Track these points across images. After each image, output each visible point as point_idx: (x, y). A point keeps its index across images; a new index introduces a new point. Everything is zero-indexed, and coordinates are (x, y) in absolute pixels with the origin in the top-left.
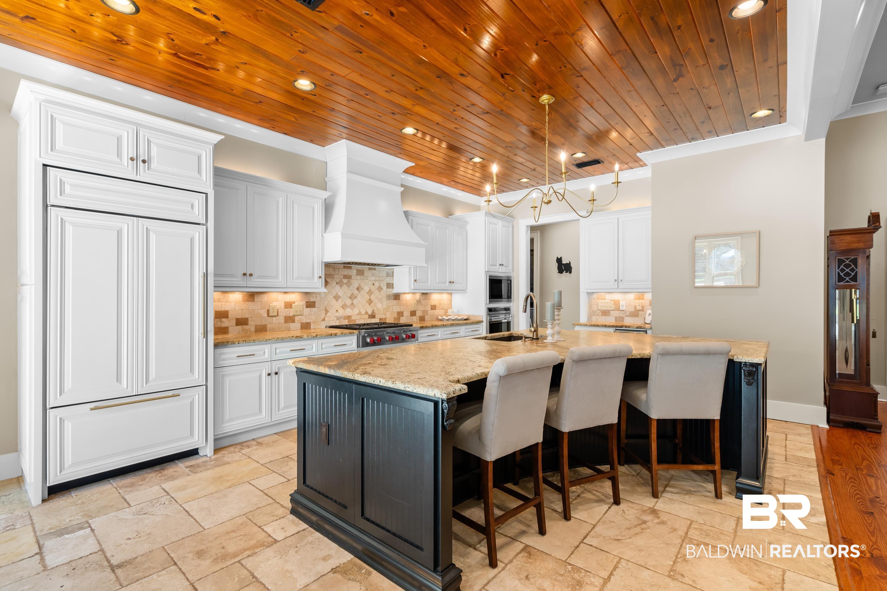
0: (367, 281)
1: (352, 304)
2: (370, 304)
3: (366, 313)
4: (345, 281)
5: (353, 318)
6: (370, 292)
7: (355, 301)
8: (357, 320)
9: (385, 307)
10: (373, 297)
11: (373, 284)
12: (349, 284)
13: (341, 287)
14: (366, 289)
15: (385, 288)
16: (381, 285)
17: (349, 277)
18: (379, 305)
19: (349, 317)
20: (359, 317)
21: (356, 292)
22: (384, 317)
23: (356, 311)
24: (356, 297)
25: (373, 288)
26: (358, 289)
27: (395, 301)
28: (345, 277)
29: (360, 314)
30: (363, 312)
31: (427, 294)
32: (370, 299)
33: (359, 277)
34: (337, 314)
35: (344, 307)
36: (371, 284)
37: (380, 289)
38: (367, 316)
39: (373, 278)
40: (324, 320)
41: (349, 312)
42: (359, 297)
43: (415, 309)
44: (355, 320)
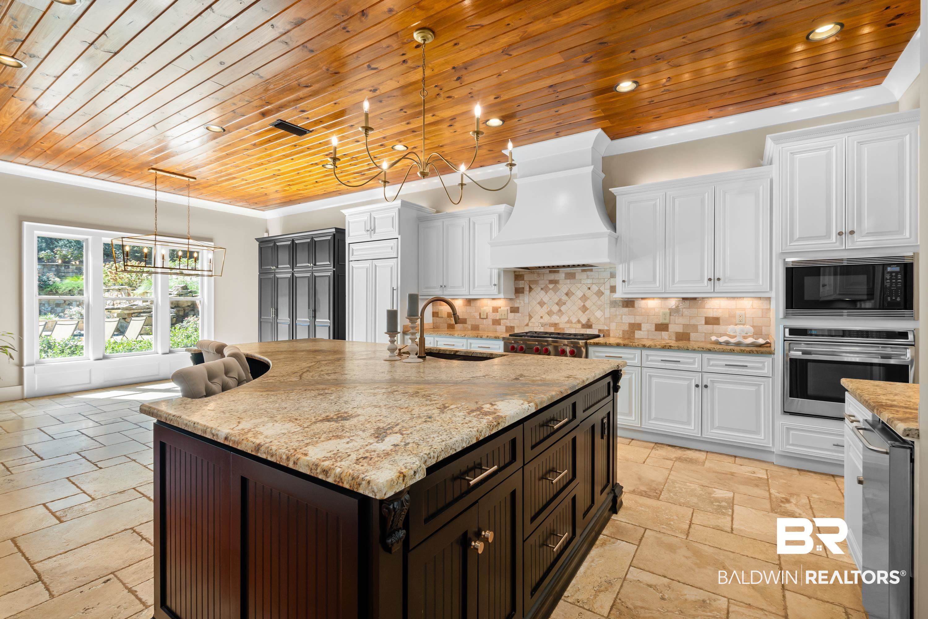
0: (579, 286)
1: (560, 310)
2: (584, 312)
3: (579, 321)
4: (551, 286)
5: (561, 326)
6: (584, 298)
7: (563, 308)
8: (565, 329)
9: (607, 315)
10: (588, 304)
11: (589, 288)
12: (556, 290)
13: (546, 292)
14: (579, 294)
15: (607, 292)
16: (602, 289)
17: (555, 282)
18: (598, 314)
19: (555, 325)
20: (568, 325)
21: (564, 298)
22: (606, 328)
23: (565, 319)
24: (565, 304)
25: (588, 293)
26: (567, 294)
27: (626, 310)
28: (551, 282)
29: (569, 322)
30: (574, 320)
31: (695, 299)
32: (584, 306)
33: (568, 281)
34: (542, 321)
35: (550, 313)
36: (585, 288)
37: (600, 293)
38: (579, 326)
39: (589, 281)
40: (527, 325)
41: (555, 319)
42: (569, 304)
43: (666, 321)
44: (563, 329)
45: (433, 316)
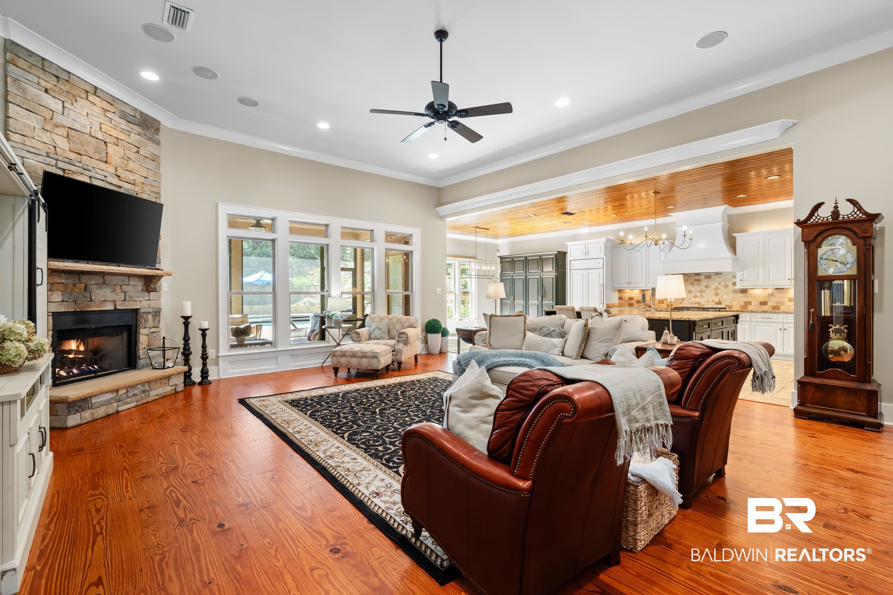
0: (714, 282)
1: (702, 295)
2: (716, 296)
3: (713, 301)
4: (696, 282)
5: (702, 304)
6: (717, 288)
7: (704, 294)
9: (731, 297)
10: (719, 292)
11: (720, 284)
12: (699, 285)
13: (693, 286)
14: (714, 286)
15: (731, 286)
16: (728, 284)
17: (699, 280)
18: (725, 297)
19: (699, 303)
20: (707, 303)
21: (704, 289)
22: (730, 304)
23: (704, 300)
24: (704, 292)
25: (719, 286)
26: (706, 287)
27: (742, 294)
28: (696, 280)
29: (707, 301)
30: (711, 300)
31: (783, 289)
32: (717, 293)
33: (707, 280)
34: (690, 301)
35: (695, 297)
36: (717, 284)
37: (726, 286)
38: (714, 303)
39: (720, 280)
40: (681, 303)
41: (699, 300)
42: (707, 292)
43: (766, 300)
44: (704, 305)
45: (619, 299)
